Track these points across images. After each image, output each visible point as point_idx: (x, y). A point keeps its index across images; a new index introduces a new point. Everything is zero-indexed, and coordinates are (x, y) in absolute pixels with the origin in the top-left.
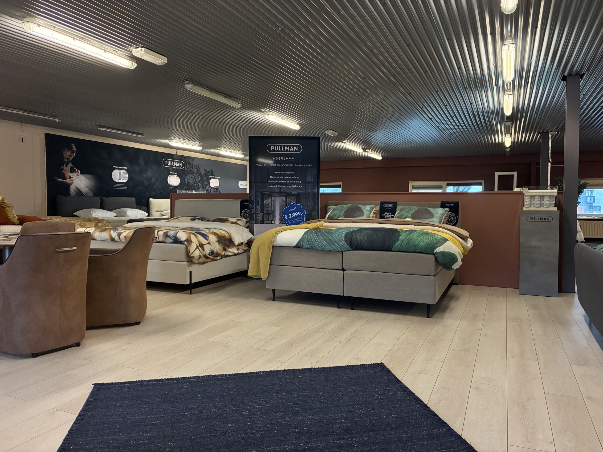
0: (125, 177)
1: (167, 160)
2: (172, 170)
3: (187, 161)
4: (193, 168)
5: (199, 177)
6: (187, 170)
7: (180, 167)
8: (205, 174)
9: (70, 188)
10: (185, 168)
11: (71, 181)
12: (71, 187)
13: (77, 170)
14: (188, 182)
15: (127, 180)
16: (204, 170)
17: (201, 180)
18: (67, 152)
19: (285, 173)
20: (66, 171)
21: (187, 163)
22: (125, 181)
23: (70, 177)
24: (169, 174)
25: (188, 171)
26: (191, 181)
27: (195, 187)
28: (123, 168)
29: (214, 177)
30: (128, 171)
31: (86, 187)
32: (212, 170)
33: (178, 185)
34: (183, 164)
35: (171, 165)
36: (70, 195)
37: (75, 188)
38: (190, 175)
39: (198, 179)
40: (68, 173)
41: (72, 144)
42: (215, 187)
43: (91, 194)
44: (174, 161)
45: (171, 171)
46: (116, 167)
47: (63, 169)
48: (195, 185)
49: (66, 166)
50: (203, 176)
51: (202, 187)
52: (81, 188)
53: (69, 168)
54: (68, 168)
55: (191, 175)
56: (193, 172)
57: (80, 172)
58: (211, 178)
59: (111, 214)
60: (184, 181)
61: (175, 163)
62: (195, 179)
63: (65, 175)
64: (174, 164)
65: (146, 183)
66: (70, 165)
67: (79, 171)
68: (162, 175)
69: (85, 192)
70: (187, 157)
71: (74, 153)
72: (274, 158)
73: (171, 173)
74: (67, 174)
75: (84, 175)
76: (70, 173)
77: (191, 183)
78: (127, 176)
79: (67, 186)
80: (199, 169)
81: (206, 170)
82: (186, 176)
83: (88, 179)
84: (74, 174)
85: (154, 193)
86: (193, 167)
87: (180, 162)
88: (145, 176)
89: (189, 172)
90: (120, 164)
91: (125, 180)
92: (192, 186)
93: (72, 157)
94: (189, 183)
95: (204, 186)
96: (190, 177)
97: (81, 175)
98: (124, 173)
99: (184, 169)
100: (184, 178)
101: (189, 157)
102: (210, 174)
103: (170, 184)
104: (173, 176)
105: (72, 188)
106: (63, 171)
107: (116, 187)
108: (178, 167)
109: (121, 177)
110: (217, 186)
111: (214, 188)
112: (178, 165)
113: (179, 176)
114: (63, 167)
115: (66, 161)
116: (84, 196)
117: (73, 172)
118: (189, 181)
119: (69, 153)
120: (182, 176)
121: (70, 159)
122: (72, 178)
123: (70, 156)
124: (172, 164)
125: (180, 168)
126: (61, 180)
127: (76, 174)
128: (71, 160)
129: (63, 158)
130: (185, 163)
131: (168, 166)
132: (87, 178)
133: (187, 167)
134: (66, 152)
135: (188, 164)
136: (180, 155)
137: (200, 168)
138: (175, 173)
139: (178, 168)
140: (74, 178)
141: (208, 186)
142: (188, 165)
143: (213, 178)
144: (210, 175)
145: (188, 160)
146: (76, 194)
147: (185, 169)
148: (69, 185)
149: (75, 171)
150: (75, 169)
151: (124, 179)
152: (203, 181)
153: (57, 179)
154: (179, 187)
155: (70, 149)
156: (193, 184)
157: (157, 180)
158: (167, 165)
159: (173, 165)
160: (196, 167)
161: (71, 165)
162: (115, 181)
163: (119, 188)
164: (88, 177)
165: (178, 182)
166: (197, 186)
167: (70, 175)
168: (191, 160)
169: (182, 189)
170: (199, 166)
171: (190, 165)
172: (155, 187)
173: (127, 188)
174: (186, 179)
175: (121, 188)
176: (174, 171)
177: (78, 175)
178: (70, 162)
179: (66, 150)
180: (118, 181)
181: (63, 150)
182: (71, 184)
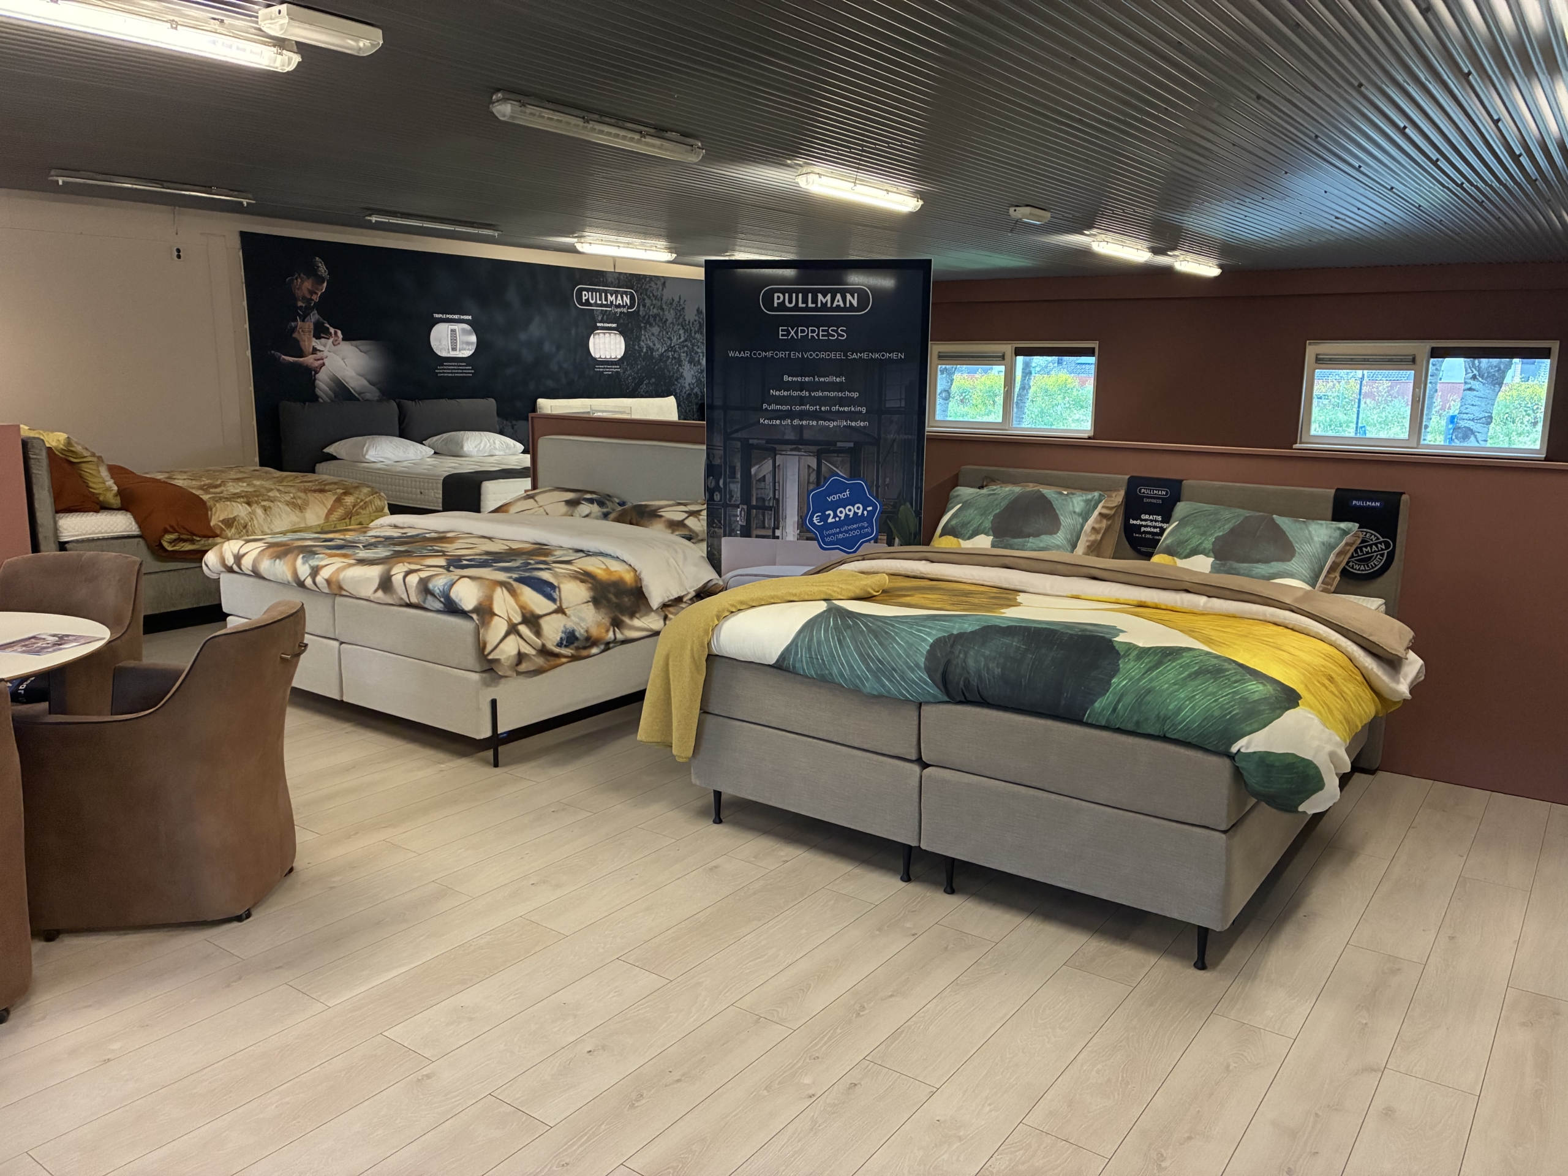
0: (468, 343)
1: (588, 290)
2: (602, 318)
3: (647, 290)
4: (662, 309)
5: (681, 332)
6: (644, 316)
7: (624, 307)
8: (700, 323)
9: (315, 379)
10: (639, 311)
11: (318, 360)
12: (317, 375)
13: (332, 330)
14: (648, 347)
15: (473, 351)
16: (695, 312)
17: (686, 340)
18: (303, 282)
19: (817, 379)
20: (302, 333)
21: (646, 295)
22: (467, 353)
23: (315, 350)
24: (593, 329)
25: (649, 317)
26: (658, 346)
27: (670, 361)
28: (462, 317)
30: (475, 326)
31: (359, 375)
33: (620, 359)
34: (632, 299)
35: (599, 302)
36: (315, 398)
37: (331, 380)
38: (655, 330)
39: (677, 339)
40: (309, 340)
41: (317, 258)
43: (373, 394)
44: (606, 292)
45: (600, 318)
46: (440, 316)
47: (294, 330)
48: (668, 357)
49: (303, 321)
50: (691, 330)
51: (690, 362)
52: (347, 380)
53: (312, 326)
54: (309, 325)
55: (659, 330)
56: (664, 320)
57: (342, 334)
59: (419, 452)
60: (637, 347)
61: (612, 296)
62: (670, 338)
63: (302, 343)
64: (606, 300)
65: (528, 356)
66: (314, 316)
67: (339, 333)
68: (573, 332)
69: (357, 389)
70: (645, 276)
71: (324, 282)
72: (782, 330)
73: (598, 325)
74: (307, 343)
75: (353, 342)
76: (314, 339)
77: (658, 350)
78: (473, 338)
79: (308, 375)
80: (680, 311)
82: (643, 333)
83: (365, 353)
84: (326, 340)
85: (550, 383)
86: (664, 307)
87: (626, 293)
88: (523, 336)
89: (651, 319)
90: (451, 308)
91: (469, 350)
92: (661, 360)
93: (317, 294)
94: (652, 350)
95: (697, 359)
96: (653, 334)
97: (347, 343)
98: (464, 331)
99: (637, 312)
100: (638, 338)
101: (651, 278)
103: (597, 356)
104: (604, 333)
105: (322, 380)
106: (295, 335)
107: (444, 371)
108: (619, 306)
109: (456, 343)
112: (619, 301)
113: (621, 333)
114: (293, 324)
115: (301, 307)
116: (358, 400)
117: (322, 335)
118: (651, 345)
119: (308, 285)
120: (632, 333)
121: (313, 300)
122: (320, 351)
123: (312, 293)
124: (601, 299)
125: (625, 310)
126: (291, 359)
127: (331, 340)
128: (316, 302)
129: (295, 298)
130: (641, 294)
131: (591, 305)
132: (361, 351)
133: (644, 306)
134: (299, 280)
135: (649, 297)
136: (626, 274)
137: (683, 308)
138: (610, 325)
139: (619, 310)
140: (326, 353)
142: (648, 302)
145: (647, 287)
146: (333, 395)
147: (641, 313)
148: (313, 373)
149: (327, 331)
150: (328, 326)
151: (465, 349)
152: (693, 345)
153: (280, 357)
154: (623, 363)
155: (312, 272)
156: (662, 354)
157: (558, 348)
158: (587, 303)
159: (604, 303)
160: (671, 304)
161: (317, 316)
162: (439, 354)
163: (452, 373)
164: (363, 348)
165: (620, 348)
166: (675, 358)
167: (316, 343)
168: (656, 284)
169: (631, 369)
170: (682, 303)
171: (655, 299)
172: (554, 367)
173: (473, 371)
174: (643, 341)
175: (455, 373)
176: (607, 319)
177: (337, 342)
178: (312, 309)
179: (299, 275)
180: (449, 355)
181: (293, 275)
182: (317, 367)
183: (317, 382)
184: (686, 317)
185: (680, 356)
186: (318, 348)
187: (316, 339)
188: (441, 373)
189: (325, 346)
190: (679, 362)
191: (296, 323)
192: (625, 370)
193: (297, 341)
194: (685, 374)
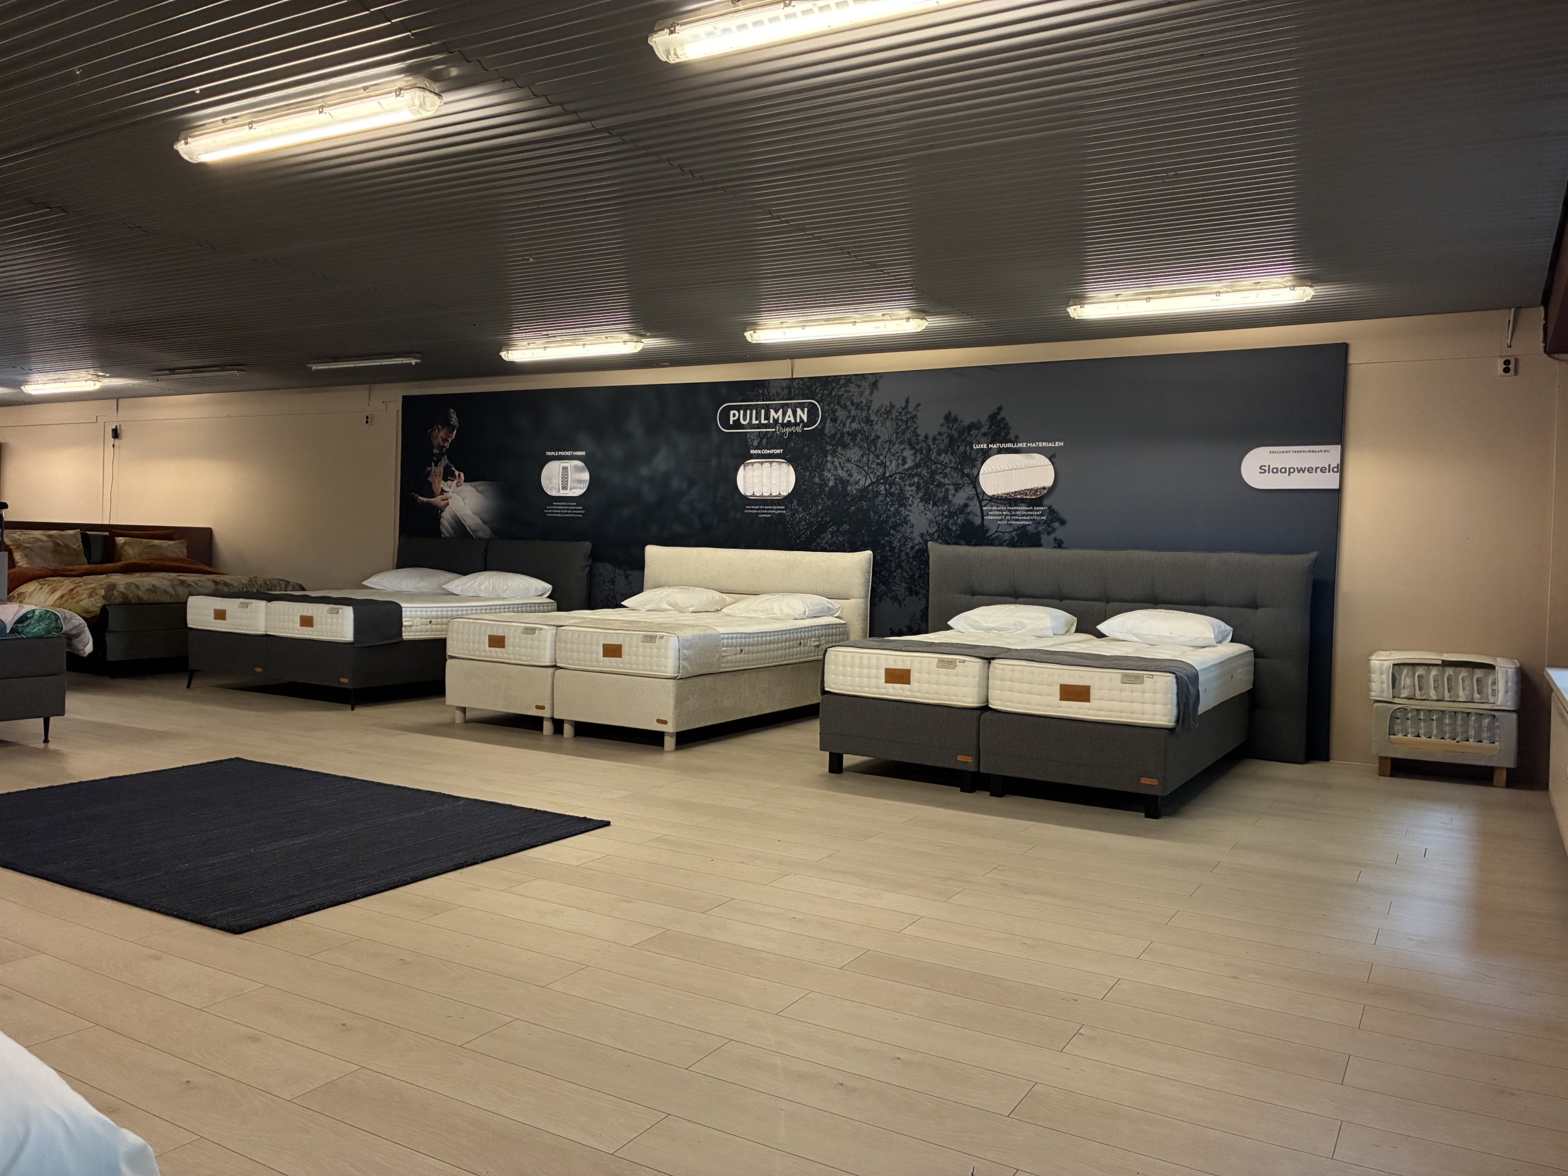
0: (580, 481)
1: (738, 408)
2: (760, 443)
3: (840, 397)
4: (868, 421)
5: (908, 453)
6: (835, 434)
8: (951, 437)
9: (441, 517)
10: (824, 428)
11: (444, 500)
12: (443, 514)
13: (457, 473)
14: (838, 479)
15: (585, 490)
16: (942, 421)
17: (917, 466)
18: (439, 432)
20: (434, 477)
21: (839, 403)
22: (578, 492)
23: (443, 491)
24: (744, 457)
25: (842, 435)
26: (856, 476)
27: (880, 498)
28: (575, 453)
29: (1009, 445)
30: (590, 463)
31: (474, 514)
32: (998, 414)
33: (786, 497)
34: (813, 412)
35: (754, 422)
36: (439, 533)
37: (451, 518)
38: (854, 453)
39: (898, 466)
40: (439, 483)
41: (451, 410)
42: (1019, 493)
43: (485, 532)
44: (768, 406)
45: (756, 443)
46: (553, 453)
47: (429, 474)
48: (878, 493)
49: (436, 466)
50: (929, 450)
51: (925, 500)
52: (464, 518)
54: (441, 469)
55: (860, 452)
56: (871, 438)
57: (464, 476)
58: (986, 455)
60: (817, 480)
61: (776, 412)
63: (434, 486)
65: (649, 494)
66: (445, 461)
67: (462, 474)
68: (714, 463)
69: (472, 527)
70: (836, 379)
71: (454, 431)
73: (752, 452)
74: (437, 485)
75: (472, 483)
76: (443, 482)
77: (857, 483)
78: (586, 476)
79: (436, 512)
80: (907, 422)
81: (956, 420)
82: (829, 459)
83: (481, 493)
84: (451, 482)
85: (678, 528)
86: (873, 417)
87: (802, 406)
88: (644, 471)
89: (847, 439)
90: (563, 444)
91: (580, 488)
92: (862, 498)
93: (448, 441)
94: (845, 483)
95: (940, 495)
96: (849, 461)
97: (467, 484)
98: (577, 469)
99: (820, 431)
100: (821, 467)
101: (849, 379)
102: (984, 435)
103: (749, 493)
104: (762, 463)
105: (446, 517)
106: (430, 479)
107: (552, 512)
108: (789, 424)
109: (567, 481)
110: (1036, 490)
111: (1009, 501)
112: (788, 418)
113: (790, 461)
114: (429, 469)
115: (436, 453)
117: (449, 478)
118: (844, 475)
119: (443, 434)
120: (809, 460)
121: (445, 447)
122: (446, 492)
123: (444, 440)
124: (759, 418)
125: (799, 429)
126: (425, 499)
127: (455, 482)
128: (447, 449)
130: (829, 404)
131: (742, 427)
132: (478, 492)
133: (834, 420)
134: (437, 431)
135: (845, 407)
136: (803, 378)
137: (915, 416)
138: (771, 451)
139: (788, 430)
140: (450, 494)
141: (969, 491)
142: (841, 414)
143: (1000, 451)
144: (985, 439)
145: (840, 393)
146: (453, 532)
147: (827, 431)
148: (439, 511)
149: (453, 475)
150: (454, 469)
151: (576, 488)
152: (933, 473)
153: (417, 498)
154: (792, 503)
155: (446, 423)
156: (865, 489)
157: (692, 483)
158: (737, 425)
159: (764, 422)
160: (888, 413)
161: (447, 461)
162: (549, 494)
163: (561, 513)
164: (481, 488)
165: (788, 482)
166: (892, 494)
167: (444, 485)
168: (859, 387)
169: (804, 510)
170: (911, 408)
171: (857, 408)
172: (684, 507)
173: (583, 512)
174: (829, 471)
175: (564, 513)
176: (767, 444)
177: (460, 484)
178: (443, 455)
179: (437, 426)
180: (558, 495)
181: (433, 428)
182: (443, 507)
183: (442, 519)
184: (919, 431)
185: (902, 490)
186: (445, 490)
187: (445, 481)
188: (550, 513)
189: (450, 487)
190: (901, 500)
191: (431, 468)
192: (794, 512)
193: (430, 484)
194: (912, 518)
